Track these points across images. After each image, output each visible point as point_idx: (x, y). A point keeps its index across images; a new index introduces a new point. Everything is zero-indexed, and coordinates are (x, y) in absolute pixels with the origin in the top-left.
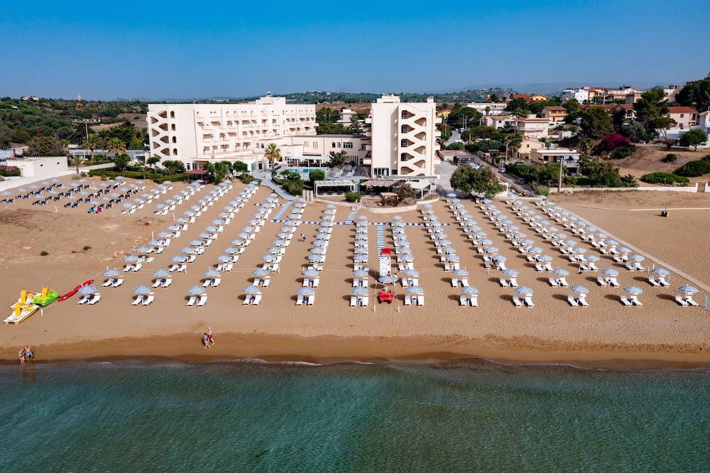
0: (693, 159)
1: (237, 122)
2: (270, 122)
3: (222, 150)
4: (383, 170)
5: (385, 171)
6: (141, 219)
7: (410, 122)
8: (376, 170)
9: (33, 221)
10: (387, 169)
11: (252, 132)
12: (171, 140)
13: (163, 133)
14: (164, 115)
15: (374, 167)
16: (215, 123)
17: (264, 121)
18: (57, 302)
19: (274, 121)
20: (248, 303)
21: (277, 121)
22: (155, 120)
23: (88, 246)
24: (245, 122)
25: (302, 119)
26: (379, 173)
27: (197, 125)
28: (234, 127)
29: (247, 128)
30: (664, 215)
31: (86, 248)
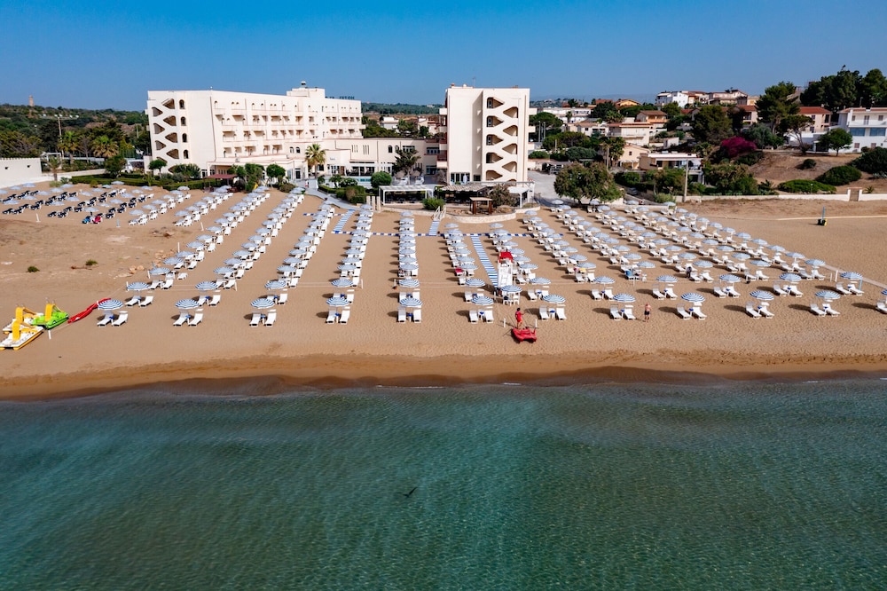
0: (837, 165)
1: (265, 117)
2: (306, 119)
3: (247, 154)
4: (463, 175)
5: (465, 177)
6: (157, 229)
7: (497, 112)
8: (452, 175)
9: (8, 231)
10: (468, 175)
11: (283, 132)
12: (180, 138)
13: (169, 129)
14: (170, 105)
15: (450, 171)
16: (238, 117)
17: (299, 118)
18: (66, 324)
19: (311, 118)
20: (333, 320)
21: (315, 119)
22: (158, 112)
23: (93, 259)
24: (275, 118)
25: (345, 119)
26: (458, 180)
27: (215, 118)
28: (262, 125)
29: (278, 126)
30: (821, 223)
31: (90, 263)
